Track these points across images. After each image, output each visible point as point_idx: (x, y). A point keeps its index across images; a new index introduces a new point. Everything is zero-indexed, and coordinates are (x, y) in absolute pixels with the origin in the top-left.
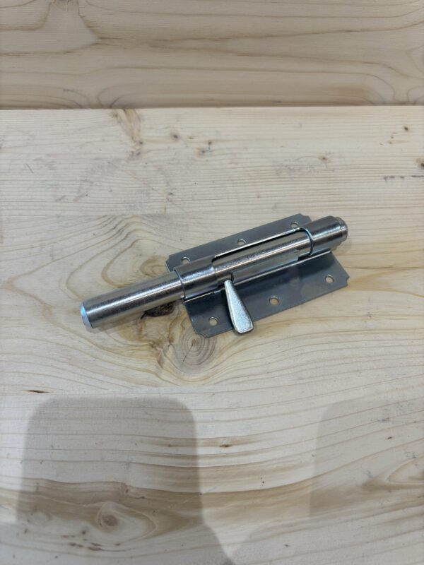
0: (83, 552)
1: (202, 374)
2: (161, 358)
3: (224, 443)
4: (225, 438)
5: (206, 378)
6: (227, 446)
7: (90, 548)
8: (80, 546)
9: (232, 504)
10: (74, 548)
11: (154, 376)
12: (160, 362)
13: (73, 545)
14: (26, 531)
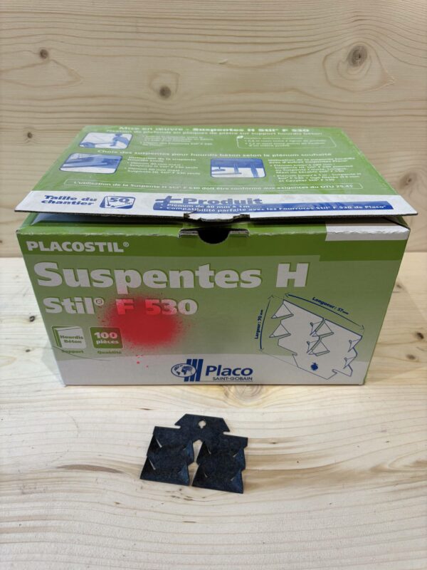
0: (180, 501)
1: (255, 402)
2: (227, 392)
3: (273, 441)
4: (273, 439)
5: (258, 404)
6: (274, 443)
7: (185, 499)
8: (179, 498)
9: (280, 477)
10: (174, 498)
11: (222, 402)
12: (227, 394)
13: (174, 497)
14: (142, 488)
